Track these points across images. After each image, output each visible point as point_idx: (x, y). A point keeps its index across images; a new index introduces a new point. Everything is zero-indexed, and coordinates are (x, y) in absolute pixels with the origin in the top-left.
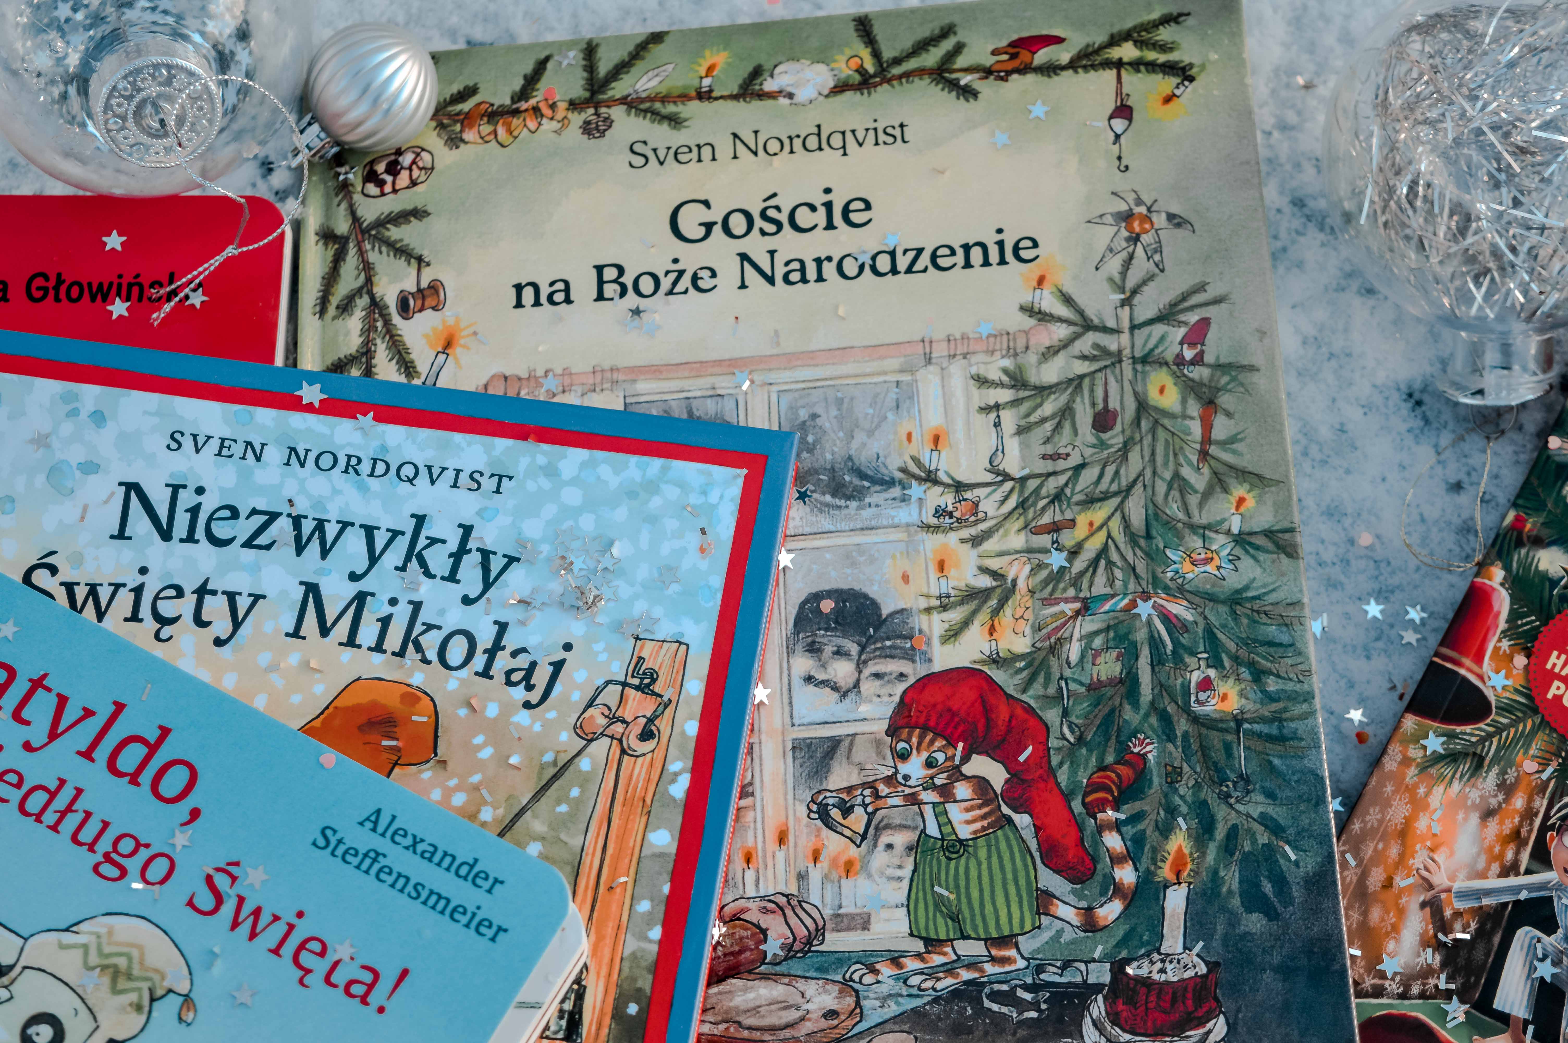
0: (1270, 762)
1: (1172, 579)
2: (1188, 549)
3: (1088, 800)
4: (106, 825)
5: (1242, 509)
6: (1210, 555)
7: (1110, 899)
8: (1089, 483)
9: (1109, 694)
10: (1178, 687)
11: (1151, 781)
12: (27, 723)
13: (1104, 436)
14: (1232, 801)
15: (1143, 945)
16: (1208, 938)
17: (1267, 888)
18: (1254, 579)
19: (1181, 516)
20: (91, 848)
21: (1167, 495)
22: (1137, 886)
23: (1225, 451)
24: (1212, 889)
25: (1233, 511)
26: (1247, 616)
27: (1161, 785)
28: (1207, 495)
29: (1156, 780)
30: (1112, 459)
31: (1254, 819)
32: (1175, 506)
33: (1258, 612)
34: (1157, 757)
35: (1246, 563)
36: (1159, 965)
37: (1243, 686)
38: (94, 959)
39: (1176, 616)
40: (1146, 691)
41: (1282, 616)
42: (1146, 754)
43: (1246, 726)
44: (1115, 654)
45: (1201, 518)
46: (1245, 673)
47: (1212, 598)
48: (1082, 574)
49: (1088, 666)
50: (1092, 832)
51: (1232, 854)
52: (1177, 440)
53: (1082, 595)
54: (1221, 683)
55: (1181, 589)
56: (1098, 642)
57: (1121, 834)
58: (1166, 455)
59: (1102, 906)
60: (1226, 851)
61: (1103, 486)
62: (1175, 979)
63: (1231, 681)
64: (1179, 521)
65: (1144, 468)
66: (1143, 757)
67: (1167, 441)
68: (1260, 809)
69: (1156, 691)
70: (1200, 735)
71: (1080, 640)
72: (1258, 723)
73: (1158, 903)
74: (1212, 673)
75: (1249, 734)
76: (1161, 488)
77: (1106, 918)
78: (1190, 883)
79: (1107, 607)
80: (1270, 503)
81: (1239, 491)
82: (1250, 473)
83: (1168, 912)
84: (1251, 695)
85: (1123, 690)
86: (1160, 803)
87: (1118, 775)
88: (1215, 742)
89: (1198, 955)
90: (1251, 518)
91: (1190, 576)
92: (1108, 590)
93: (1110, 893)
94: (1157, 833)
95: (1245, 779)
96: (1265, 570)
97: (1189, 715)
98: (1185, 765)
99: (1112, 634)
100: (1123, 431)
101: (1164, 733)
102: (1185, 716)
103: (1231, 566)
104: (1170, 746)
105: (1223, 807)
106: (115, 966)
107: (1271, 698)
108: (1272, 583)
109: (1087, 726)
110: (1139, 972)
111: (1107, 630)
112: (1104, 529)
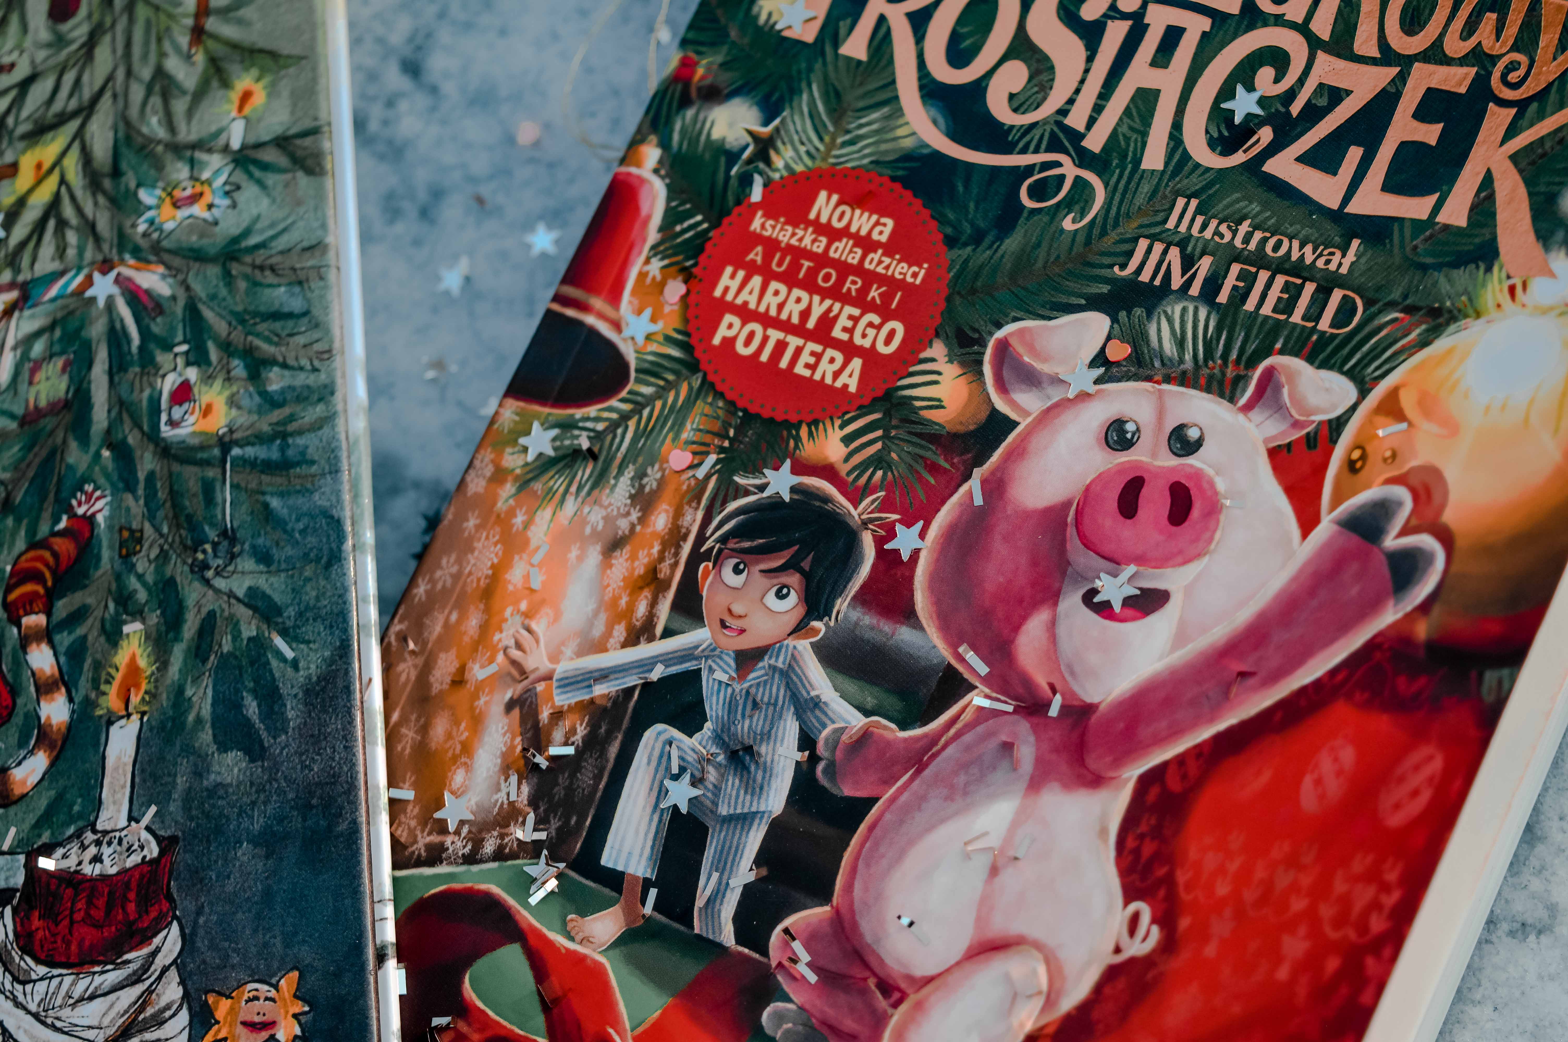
0: (266, 506)
1: (145, 235)
2: (168, 184)
3: (12, 597)
5: (247, 110)
6: (199, 188)
7: (32, 752)
8: (39, 103)
9: (49, 428)
10: (145, 403)
11: (98, 558)
13: (64, 27)
14: (210, 574)
15: (72, 820)
16: (161, 798)
17: (252, 708)
18: (258, 218)
19: (161, 133)
21: (144, 104)
22: (70, 727)
23: (227, 21)
24: (174, 719)
25: (234, 114)
26: (246, 277)
27: (112, 560)
28: (199, 95)
29: (106, 554)
30: (71, 62)
31: (238, 600)
32: (154, 120)
33: (262, 268)
34: (110, 519)
35: (249, 192)
36: (93, 850)
37: (234, 389)
39: (147, 292)
40: (100, 416)
41: (294, 269)
42: (94, 515)
43: (236, 451)
44: (60, 362)
45: (187, 133)
46: (238, 368)
47: (198, 256)
48: (23, 245)
49: (23, 387)
50: (14, 650)
51: (205, 661)
52: (163, 17)
53: (21, 278)
54: (204, 389)
55: (157, 249)
56: (38, 348)
57: (53, 647)
58: (146, 43)
59: (19, 764)
60: (196, 656)
61: (58, 106)
62: (113, 871)
63: (218, 384)
64: (159, 142)
65: (115, 69)
66: (90, 520)
67: (148, 22)
68: (248, 582)
69: (114, 413)
70: (171, 475)
71: (14, 348)
72: (253, 444)
73: (97, 751)
74: (192, 374)
75: (242, 463)
76: (137, 93)
77: (24, 782)
78: (143, 714)
79: (53, 292)
80: (285, 93)
81: (244, 81)
82: (261, 51)
83: (110, 762)
84: (246, 402)
85: (68, 417)
86: (109, 591)
87: (55, 555)
88: (191, 483)
89: (148, 829)
90: (259, 120)
91: (169, 226)
92: (56, 266)
93: (33, 742)
94: (102, 639)
95: (229, 536)
96: (274, 201)
97: (157, 445)
98: (147, 526)
99: (58, 333)
100: (90, 16)
101: (121, 478)
102: (151, 447)
103: (226, 202)
104: (129, 499)
105: (197, 584)
107: (271, 402)
108: (284, 219)
109: (16, 482)
110: (64, 864)
111: (51, 328)
112: (57, 172)
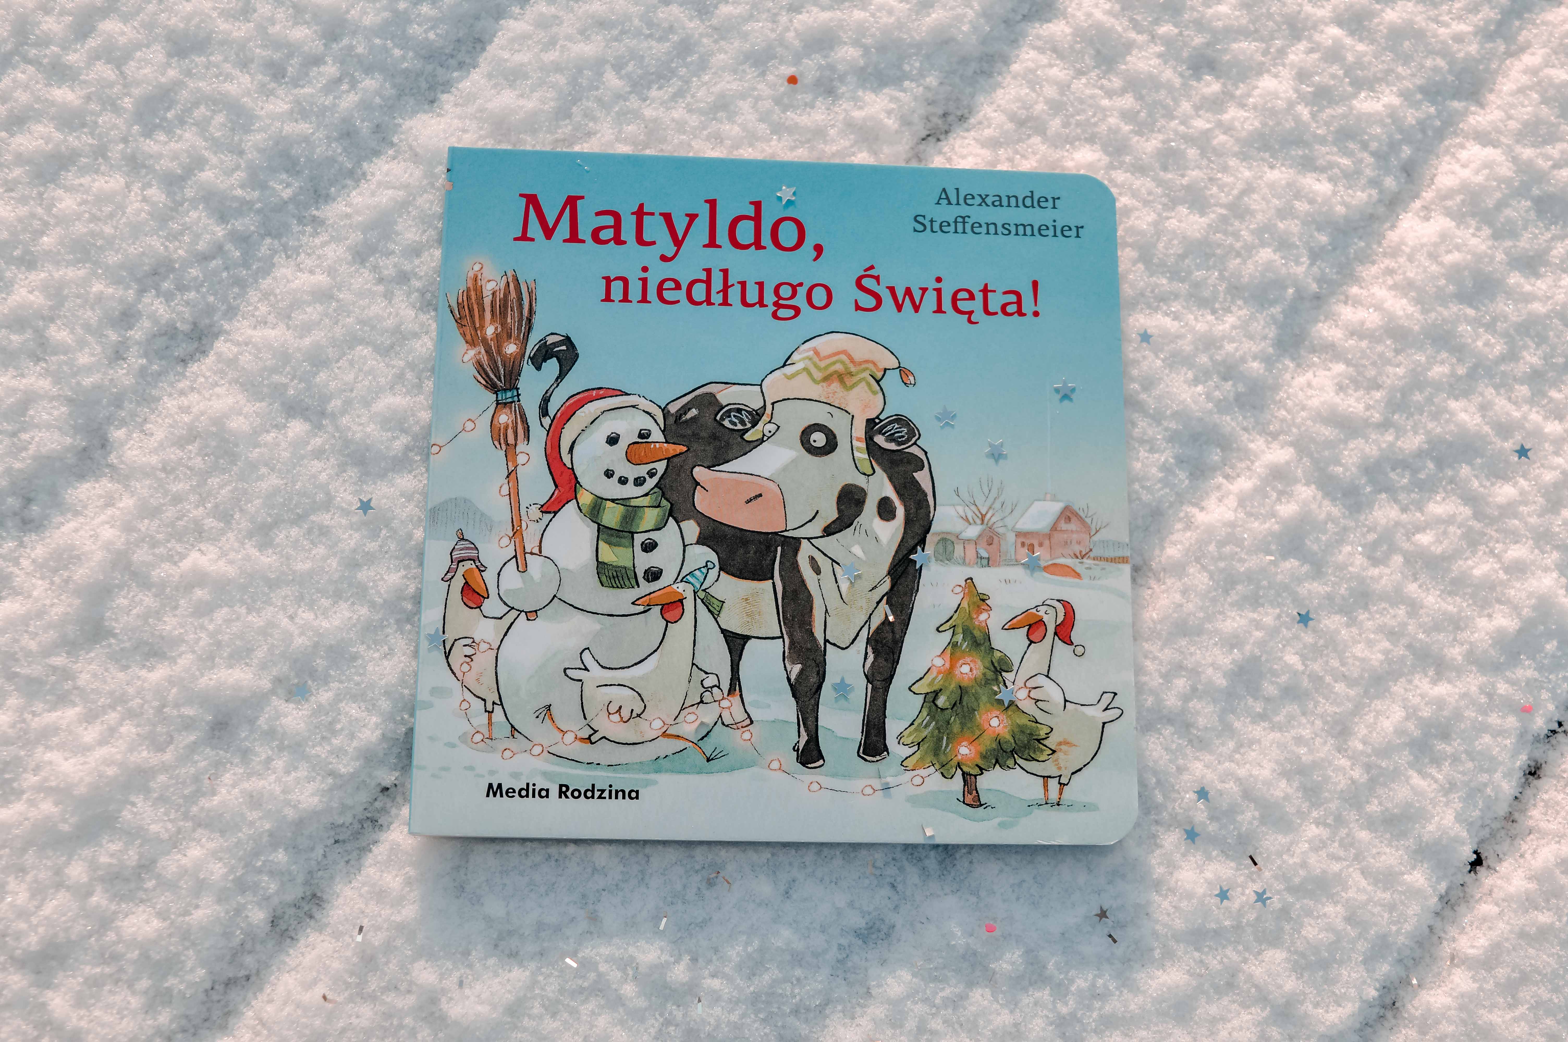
4: (761, 285)
12: (654, 243)
20: (761, 303)
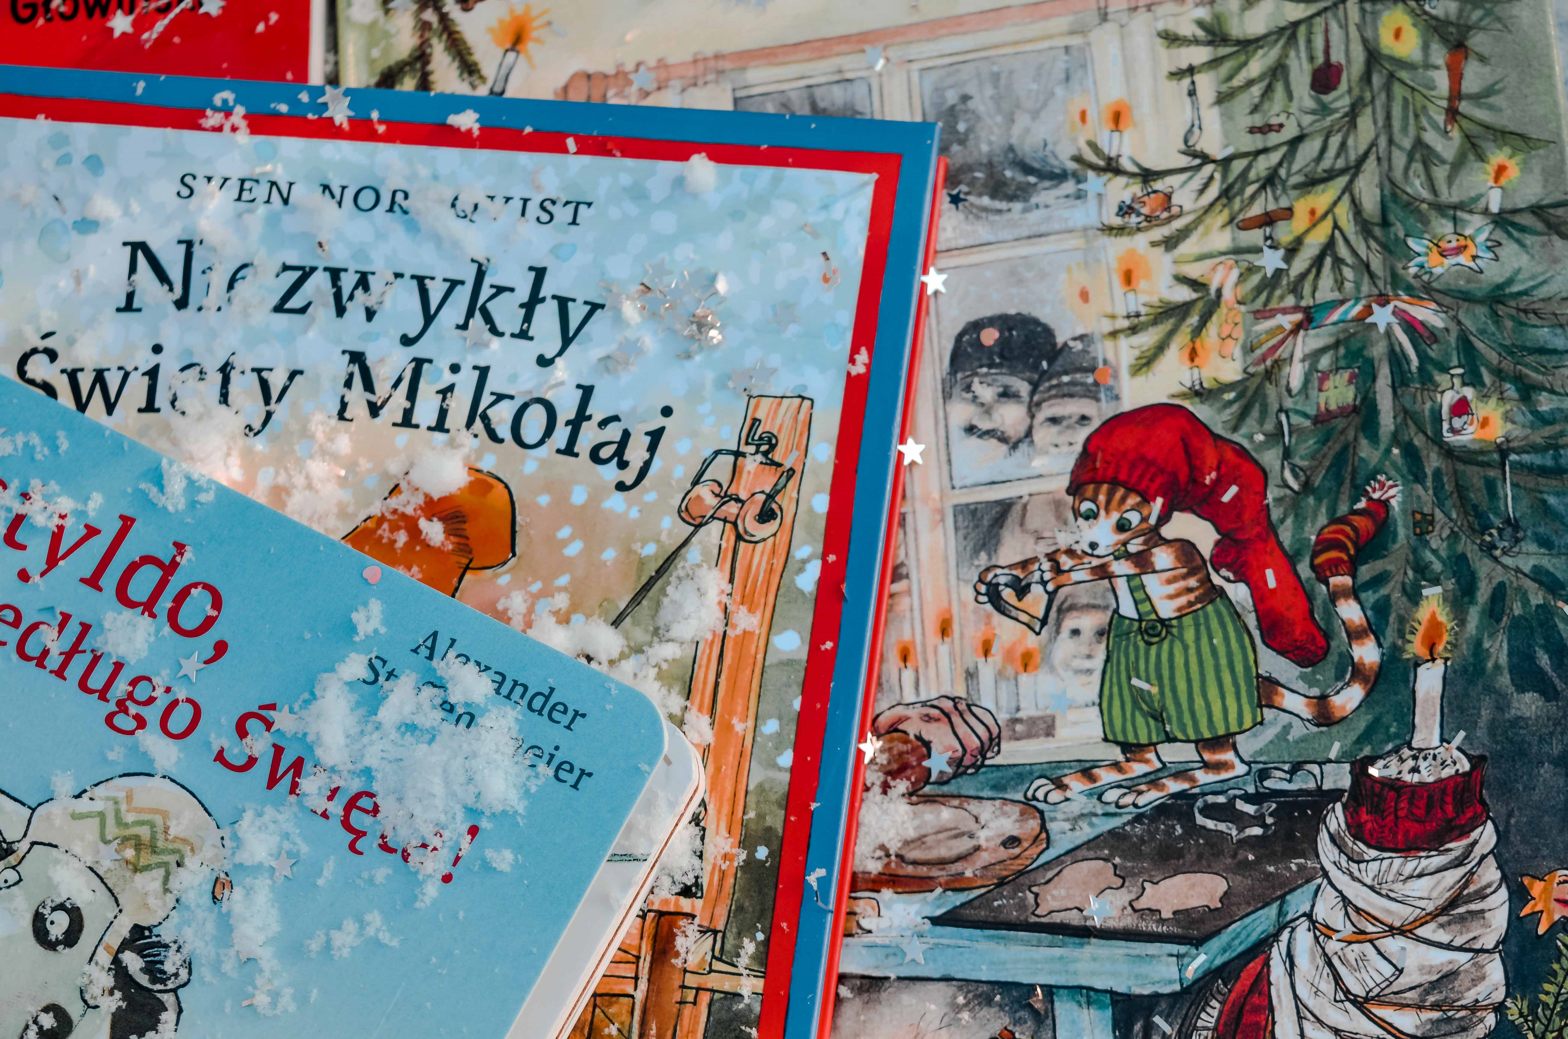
0: (1544, 502)
1: (1416, 276)
2: (1434, 237)
3: (1318, 561)
4: (118, 667)
5: (1503, 181)
6: (1463, 242)
7: (1348, 684)
8: (1308, 159)
9: (1340, 427)
10: (1427, 413)
11: (1395, 534)
12: (23, 547)
13: (1326, 98)
14: (1498, 553)
15: (1389, 739)
16: (1470, 726)
17: (1544, 660)
18: (1519, 270)
19: (1425, 194)
20: (103, 695)
21: (1407, 169)
22: (1381, 666)
23: (1479, 106)
24: (1474, 666)
25: (1491, 183)
26: (1512, 318)
27: (1408, 537)
28: (1457, 166)
29: (1402, 532)
30: (1336, 128)
31: (1525, 575)
32: (1417, 182)
33: (1525, 311)
34: (1403, 503)
35: (1509, 249)
36: (1411, 763)
37: (1508, 407)
38: (112, 831)
39: (1422, 323)
40: (1387, 420)
41: (1555, 315)
42: (1388, 500)
43: (1513, 457)
44: (1346, 375)
45: (1449, 195)
46: (1511, 391)
47: (1466, 297)
48: (1303, 276)
49: (1314, 393)
50: (1324, 602)
51: (1498, 621)
52: (1418, 97)
53: (1303, 304)
54: (1480, 405)
55: (1428, 288)
56: (1325, 362)
57: (1360, 603)
58: (1405, 118)
59: (1338, 692)
60: (1491, 616)
61: (1326, 163)
62: (1431, 779)
63: (1493, 402)
64: (1423, 201)
65: (1377, 137)
66: (1384, 504)
67: (1405, 100)
68: (1532, 561)
69: (1399, 420)
70: (1455, 472)
71: (1303, 360)
72: (1528, 452)
73: (1407, 686)
74: (1469, 393)
75: (1518, 467)
76: (1399, 159)
77: (1343, 708)
78: (1447, 659)
79: (1335, 317)
80: (1537, 170)
81: (1498, 156)
82: (1511, 133)
83: (1420, 695)
84: (1519, 418)
85: (1356, 420)
86: (1407, 561)
87: (1354, 529)
88: (1475, 480)
89: (1459, 749)
90: (1514, 191)
91: (1438, 271)
92: (1336, 295)
93: (1348, 676)
94: (1404, 599)
95: (1513, 524)
96: (1533, 257)
97: (1441, 447)
98: (1437, 511)
99: (1342, 351)
100: (1350, 91)
101: (1410, 471)
102: (1436, 449)
103: (1490, 255)
104: (1419, 489)
105: (1486, 561)
106: (137, 837)
107: (1543, 420)
108: (1543, 274)
109: (1313, 469)
110: (1386, 773)
111: (1336, 345)
112: (1330, 218)
